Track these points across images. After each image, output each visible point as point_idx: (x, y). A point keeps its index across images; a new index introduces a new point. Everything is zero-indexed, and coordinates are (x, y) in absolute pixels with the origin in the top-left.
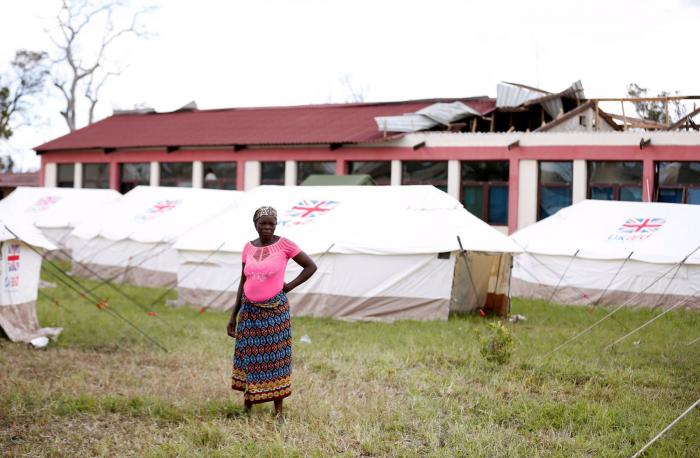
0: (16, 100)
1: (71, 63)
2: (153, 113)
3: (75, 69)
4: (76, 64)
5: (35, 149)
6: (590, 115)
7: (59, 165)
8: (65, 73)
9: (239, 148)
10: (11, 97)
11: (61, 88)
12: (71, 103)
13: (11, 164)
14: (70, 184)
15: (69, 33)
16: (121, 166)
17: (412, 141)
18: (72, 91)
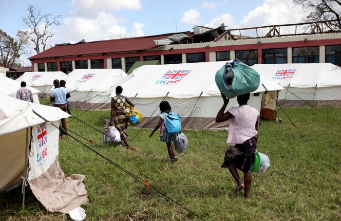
0: (19, 46)
1: (36, 34)
2: (69, 44)
3: (37, 36)
4: (38, 34)
5: (29, 59)
6: (228, 36)
7: (38, 64)
8: (35, 37)
9: (104, 54)
10: (18, 46)
11: (34, 41)
12: (37, 46)
13: (20, 65)
14: (43, 70)
15: (34, 24)
16: (61, 63)
17: (168, 48)
18: (37, 42)
